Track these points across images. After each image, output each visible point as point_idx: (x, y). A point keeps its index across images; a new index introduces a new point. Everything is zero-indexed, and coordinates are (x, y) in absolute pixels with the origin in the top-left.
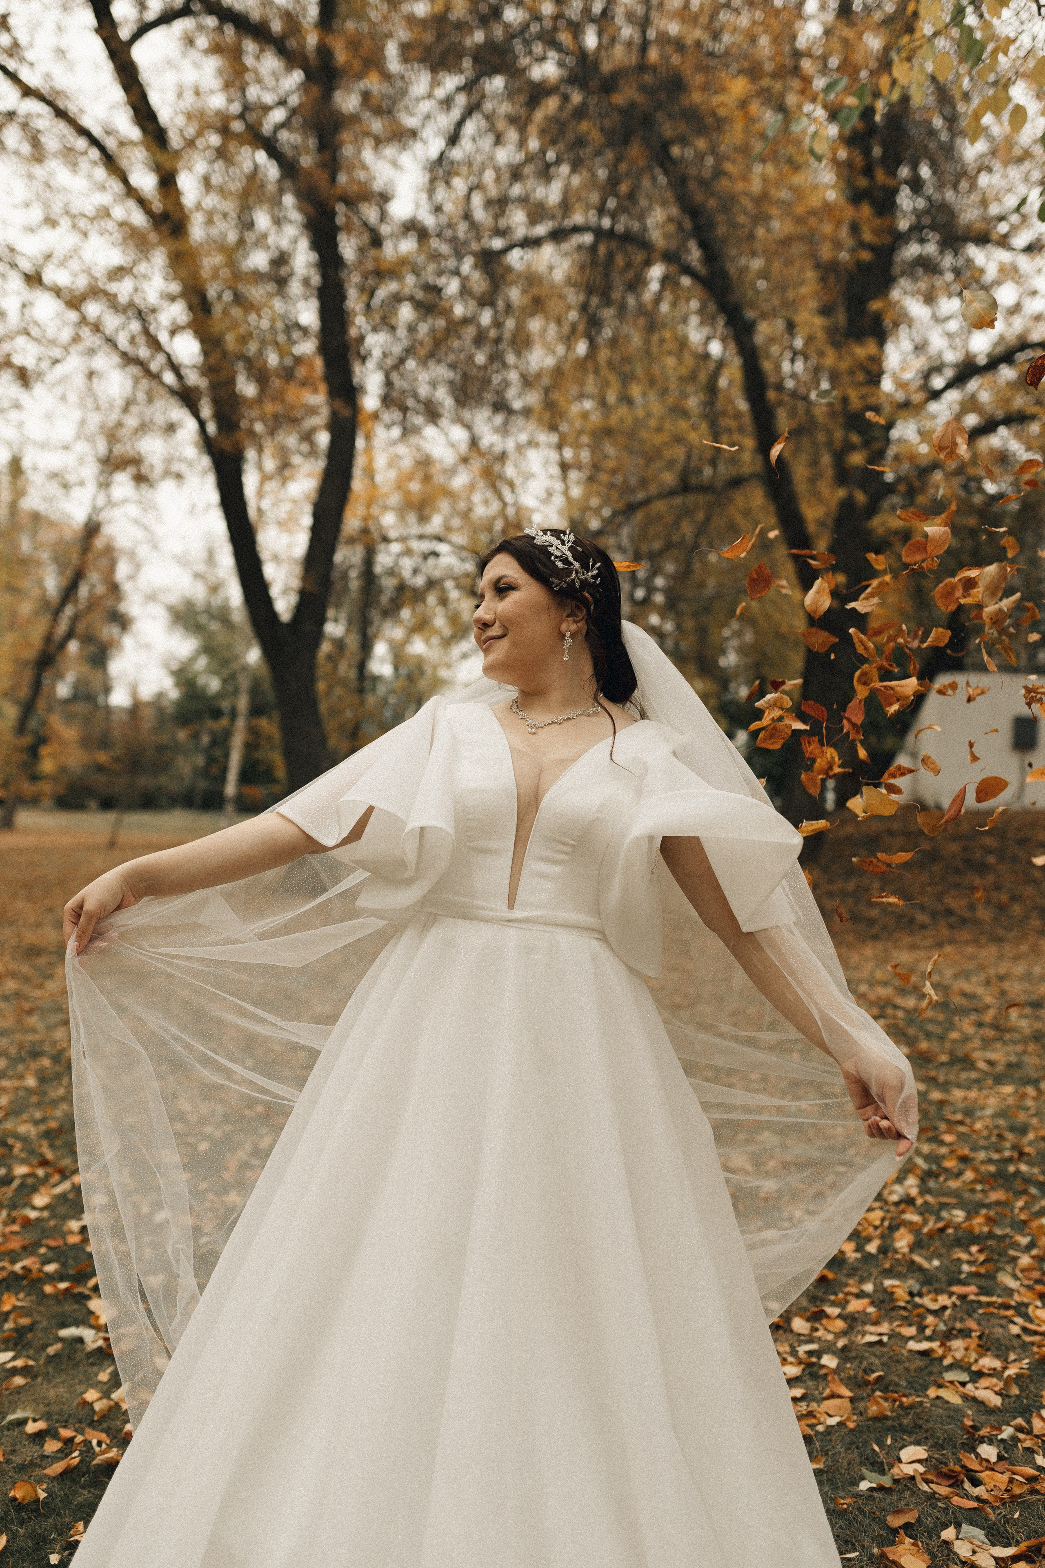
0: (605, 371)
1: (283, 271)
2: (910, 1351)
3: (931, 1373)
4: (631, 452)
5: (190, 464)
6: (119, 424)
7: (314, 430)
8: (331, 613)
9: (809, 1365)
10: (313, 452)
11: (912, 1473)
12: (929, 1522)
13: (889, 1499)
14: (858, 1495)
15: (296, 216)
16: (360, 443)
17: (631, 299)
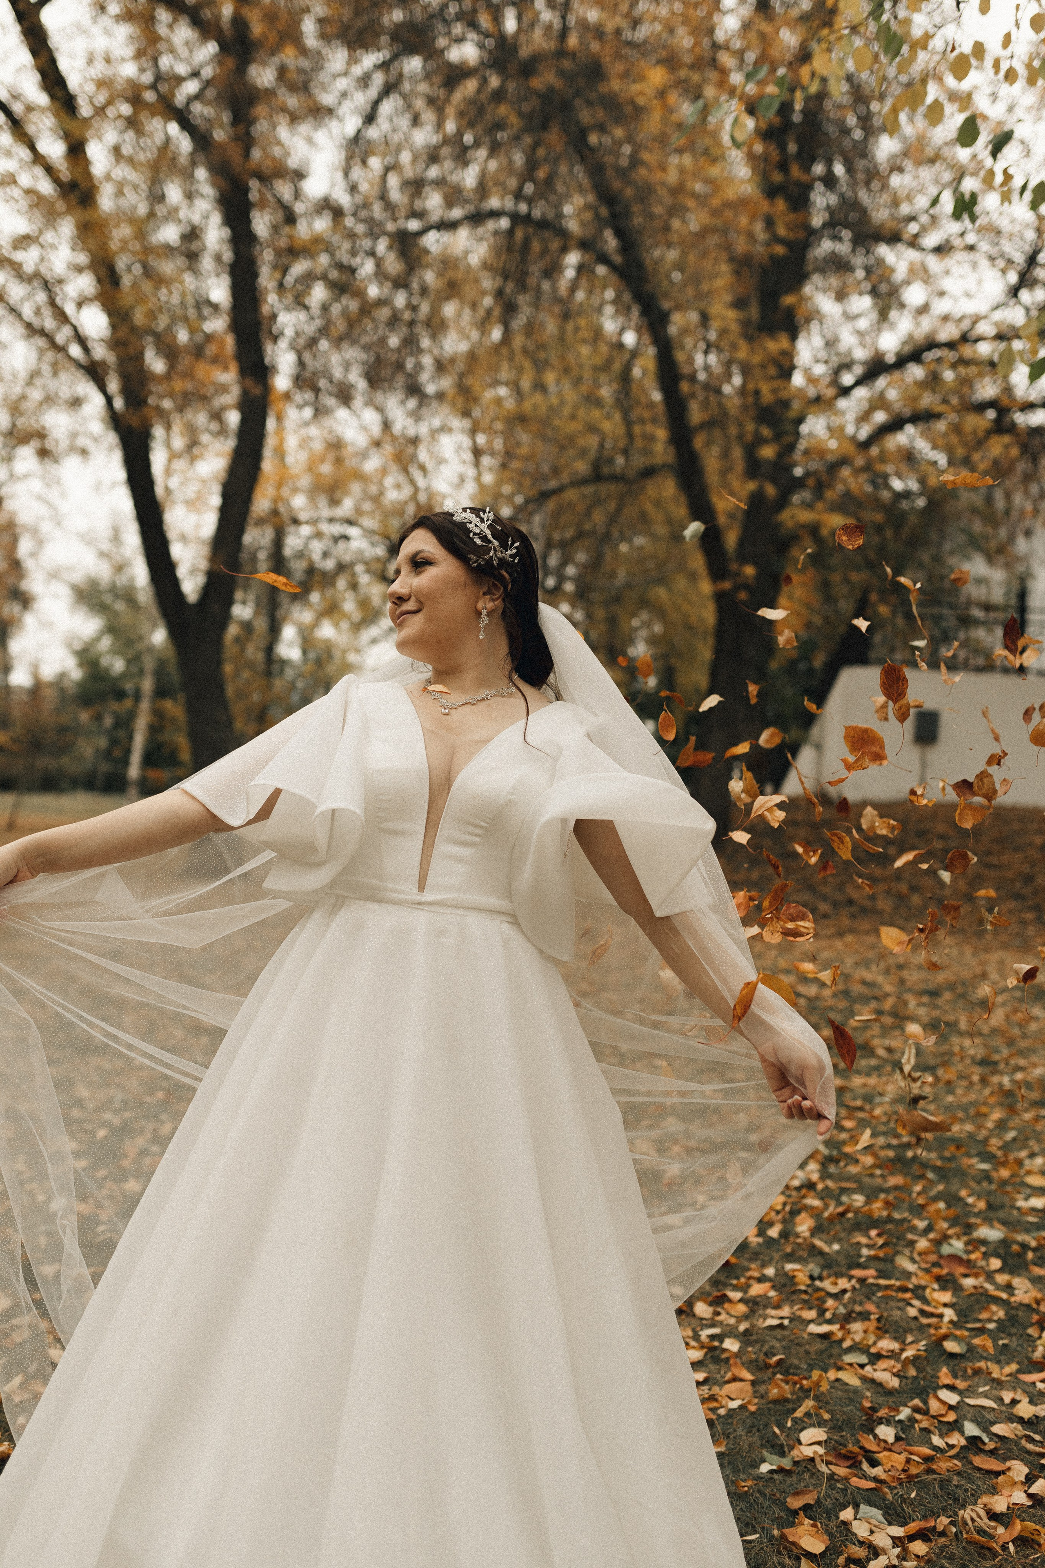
0: (519, 357)
1: (194, 246)
2: (810, 1334)
3: (830, 1356)
4: (544, 438)
5: (96, 440)
6: (23, 397)
7: (224, 409)
8: (239, 595)
9: (713, 1349)
10: (222, 432)
11: (812, 1455)
12: (828, 1503)
13: (789, 1481)
14: (760, 1478)
15: (208, 190)
16: (271, 424)
17: (546, 286)
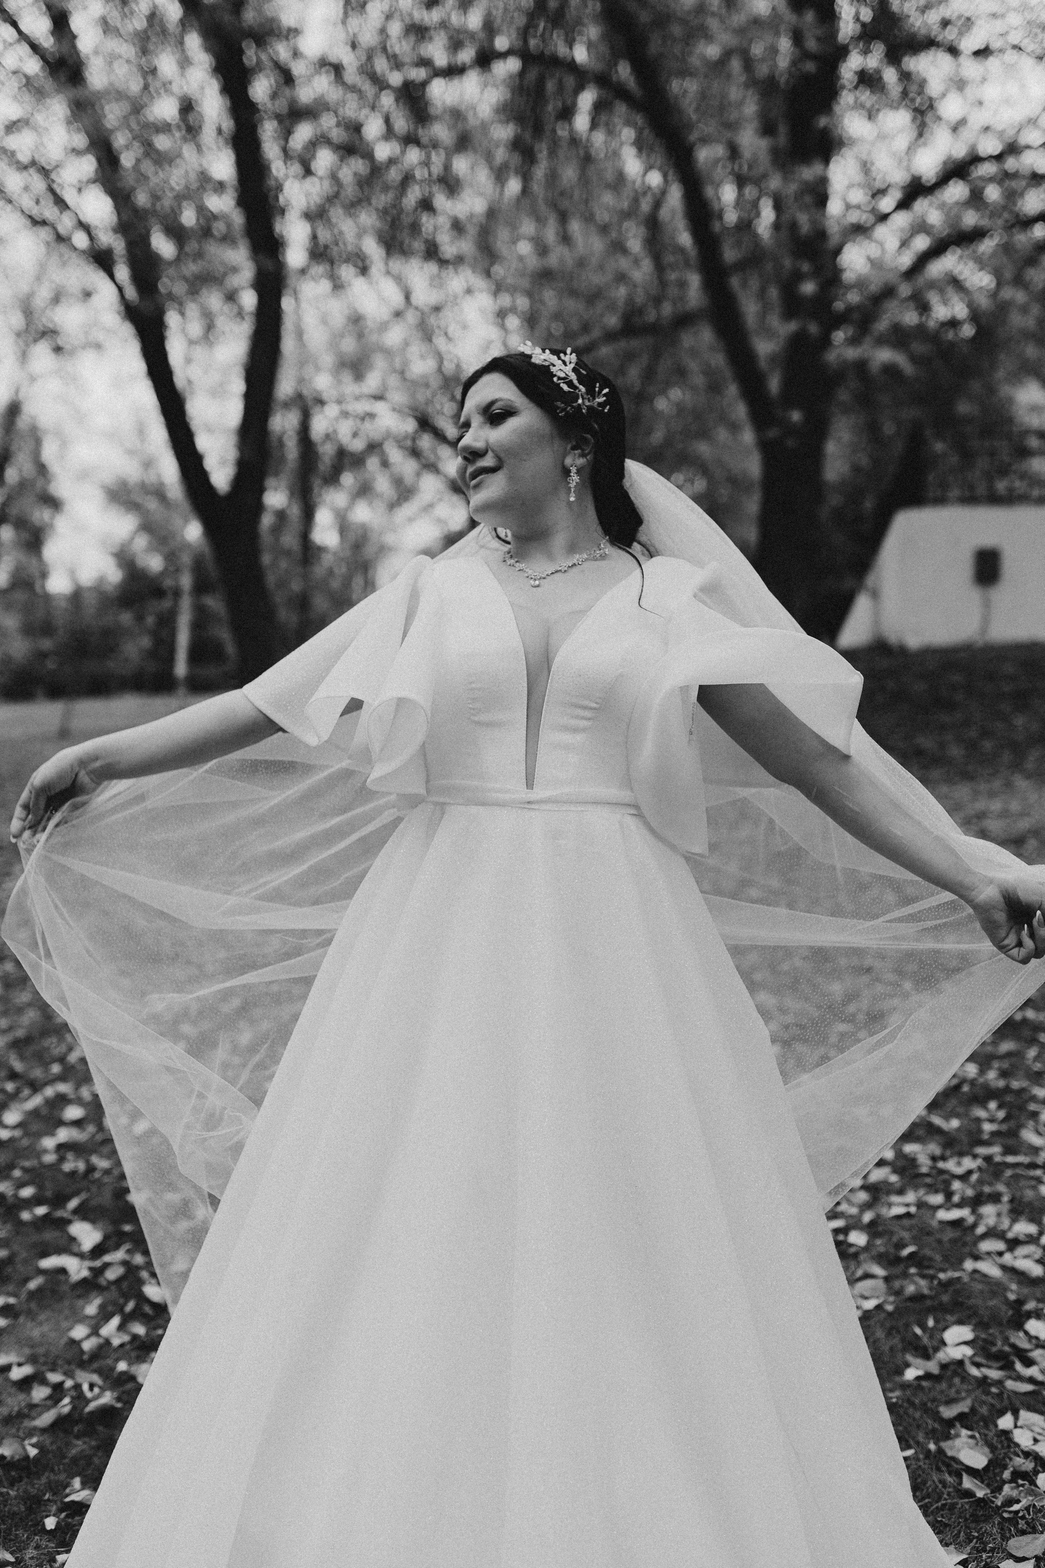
0: (541, 208)
1: (192, 119)
2: (941, 1222)
3: (965, 1244)
4: (571, 293)
6: (33, 294)
7: (238, 290)
8: (270, 482)
10: (240, 314)
11: (959, 1357)
12: (984, 1410)
13: (938, 1387)
14: (907, 1385)
16: (287, 303)
17: (562, 132)
